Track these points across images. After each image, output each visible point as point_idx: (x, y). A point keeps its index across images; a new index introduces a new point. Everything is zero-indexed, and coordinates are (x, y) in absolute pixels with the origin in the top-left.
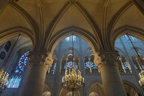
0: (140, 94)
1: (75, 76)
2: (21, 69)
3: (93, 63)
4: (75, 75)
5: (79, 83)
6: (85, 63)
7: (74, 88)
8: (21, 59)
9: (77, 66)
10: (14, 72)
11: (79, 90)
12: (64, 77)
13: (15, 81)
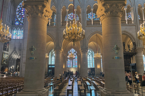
0: (135, 42)
1: (76, 29)
2: (21, 21)
3: (96, 14)
4: (76, 27)
5: (80, 35)
6: (87, 15)
7: (75, 40)
8: (17, 10)
9: (78, 18)
10: (15, 25)
11: (80, 41)
12: (66, 30)
13: (17, 32)
